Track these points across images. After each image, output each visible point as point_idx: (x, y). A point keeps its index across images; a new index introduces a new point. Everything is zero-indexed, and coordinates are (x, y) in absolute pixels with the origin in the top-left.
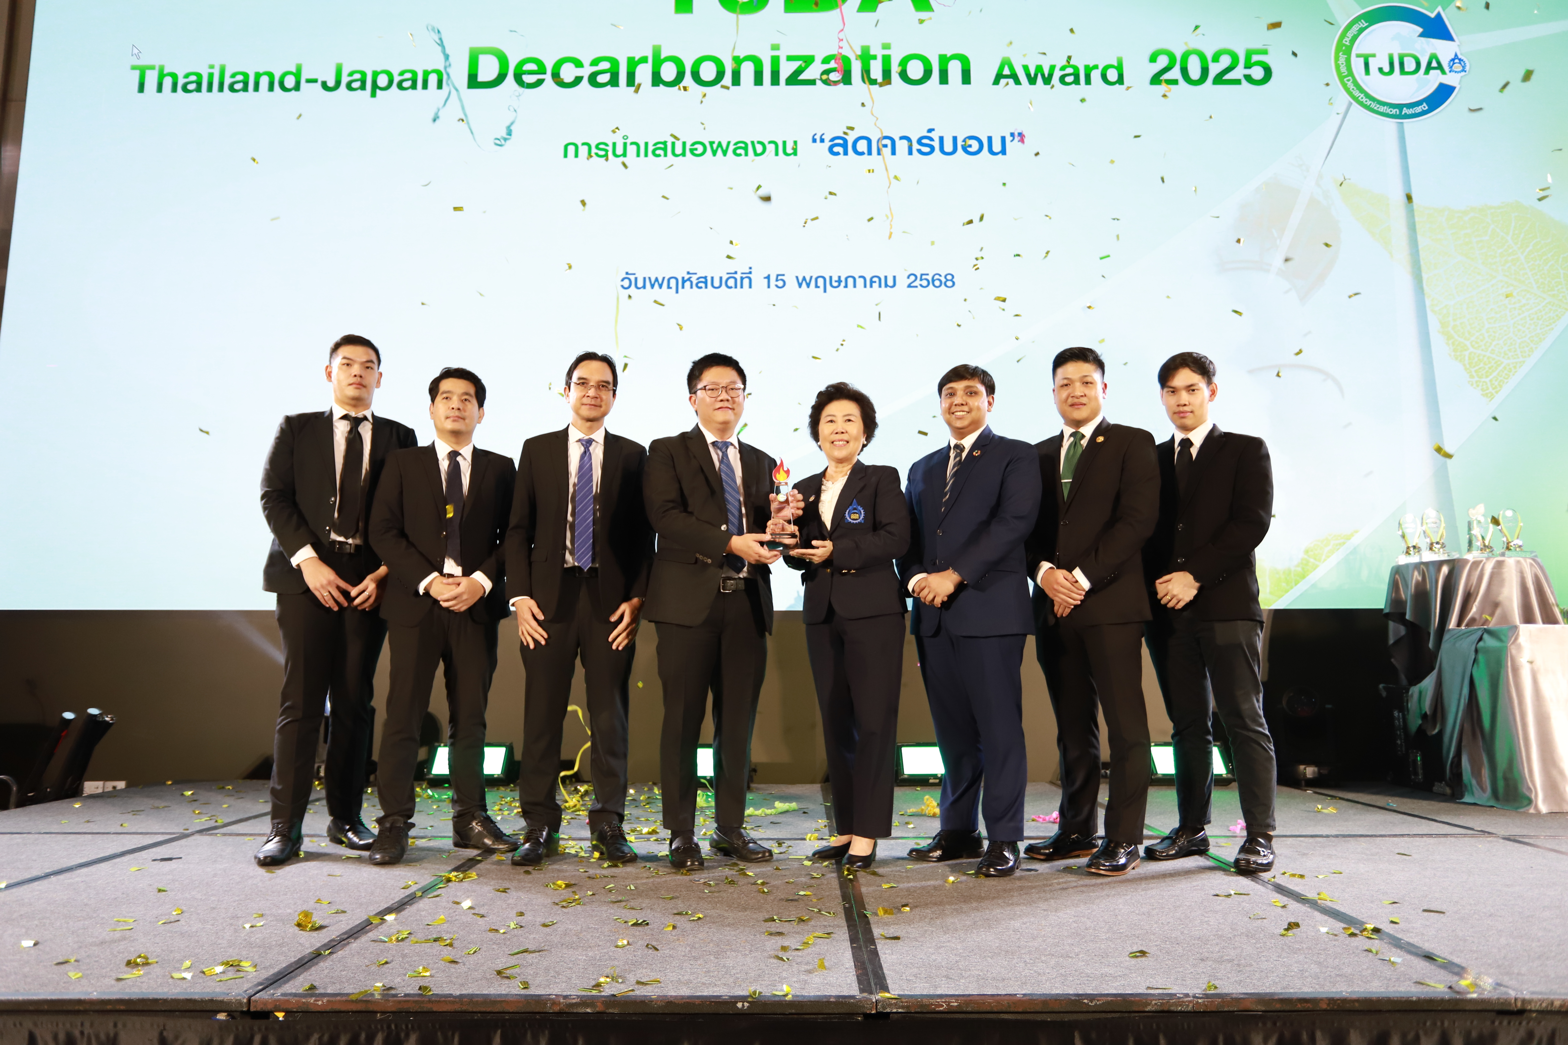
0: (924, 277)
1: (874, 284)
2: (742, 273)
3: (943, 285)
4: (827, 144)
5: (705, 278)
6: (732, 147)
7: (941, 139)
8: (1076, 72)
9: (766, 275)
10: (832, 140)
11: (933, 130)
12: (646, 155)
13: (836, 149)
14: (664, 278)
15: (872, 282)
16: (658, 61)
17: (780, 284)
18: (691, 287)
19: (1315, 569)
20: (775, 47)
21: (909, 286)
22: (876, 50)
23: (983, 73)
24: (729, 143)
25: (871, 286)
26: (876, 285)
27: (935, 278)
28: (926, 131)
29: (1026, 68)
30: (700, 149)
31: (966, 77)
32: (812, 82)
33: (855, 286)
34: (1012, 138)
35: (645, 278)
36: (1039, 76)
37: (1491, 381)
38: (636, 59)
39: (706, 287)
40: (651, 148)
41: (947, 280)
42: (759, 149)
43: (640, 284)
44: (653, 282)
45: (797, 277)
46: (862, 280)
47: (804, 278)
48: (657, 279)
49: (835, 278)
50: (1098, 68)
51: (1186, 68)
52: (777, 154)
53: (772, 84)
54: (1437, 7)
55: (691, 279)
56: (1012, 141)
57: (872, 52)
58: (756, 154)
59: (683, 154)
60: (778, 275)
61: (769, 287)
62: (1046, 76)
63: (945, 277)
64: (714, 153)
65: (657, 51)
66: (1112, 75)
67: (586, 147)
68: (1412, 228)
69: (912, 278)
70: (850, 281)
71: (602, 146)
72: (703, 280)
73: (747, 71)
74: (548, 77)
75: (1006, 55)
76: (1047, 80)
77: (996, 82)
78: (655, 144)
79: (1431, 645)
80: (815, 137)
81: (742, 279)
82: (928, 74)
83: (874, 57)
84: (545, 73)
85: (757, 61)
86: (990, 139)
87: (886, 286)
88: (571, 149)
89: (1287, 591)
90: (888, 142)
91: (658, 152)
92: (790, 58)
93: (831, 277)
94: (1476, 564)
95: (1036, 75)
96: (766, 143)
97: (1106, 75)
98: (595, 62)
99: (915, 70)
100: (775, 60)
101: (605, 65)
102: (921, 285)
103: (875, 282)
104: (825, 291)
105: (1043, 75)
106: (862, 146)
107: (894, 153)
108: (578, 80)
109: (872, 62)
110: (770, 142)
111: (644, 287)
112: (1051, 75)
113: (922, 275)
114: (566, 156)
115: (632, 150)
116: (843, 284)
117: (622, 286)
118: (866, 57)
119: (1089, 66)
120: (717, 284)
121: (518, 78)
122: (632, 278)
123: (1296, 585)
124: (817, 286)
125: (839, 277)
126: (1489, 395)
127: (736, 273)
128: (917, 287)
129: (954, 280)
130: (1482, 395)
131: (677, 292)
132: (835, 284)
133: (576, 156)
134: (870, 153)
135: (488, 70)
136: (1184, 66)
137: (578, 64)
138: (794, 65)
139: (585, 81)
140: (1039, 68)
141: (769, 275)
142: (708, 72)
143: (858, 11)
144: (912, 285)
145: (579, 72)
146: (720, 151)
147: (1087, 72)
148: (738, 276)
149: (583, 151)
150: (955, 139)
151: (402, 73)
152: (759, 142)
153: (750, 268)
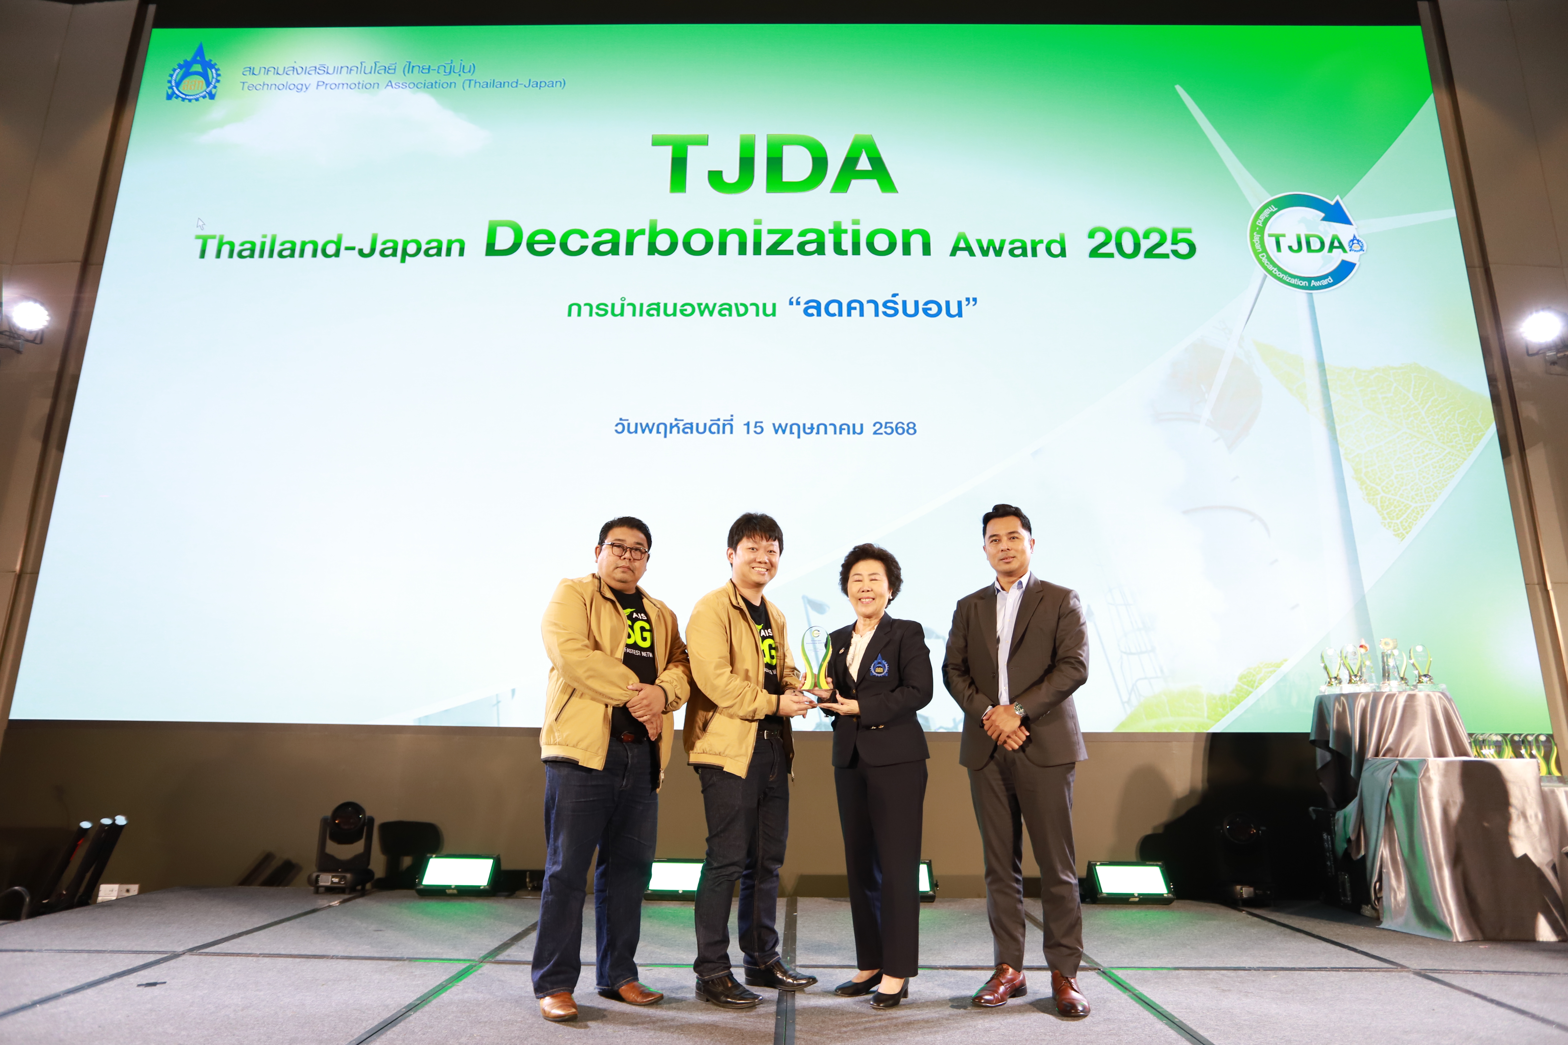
0: (888, 425)
1: (843, 431)
2: (724, 420)
3: (906, 432)
4: (803, 306)
5: (691, 424)
6: (717, 309)
7: (904, 303)
8: (1024, 246)
9: (746, 422)
10: (807, 303)
11: (897, 295)
12: (641, 315)
13: (810, 311)
14: (654, 424)
15: (841, 429)
16: (654, 233)
17: (759, 430)
18: (678, 432)
19: (1248, 695)
20: (758, 222)
21: (875, 433)
22: (847, 225)
23: (941, 245)
24: (715, 305)
25: (841, 433)
26: (845, 432)
27: (898, 426)
28: (891, 296)
29: (979, 242)
30: (689, 310)
31: (926, 249)
32: (790, 252)
33: (826, 433)
34: (967, 303)
35: (636, 424)
36: (991, 248)
37: (1401, 522)
38: (635, 232)
39: (692, 432)
40: (645, 309)
41: (910, 428)
42: (742, 310)
43: (632, 429)
44: (644, 428)
45: (774, 424)
46: (832, 427)
47: (780, 425)
48: (647, 425)
49: (808, 425)
50: (1043, 243)
51: (1121, 244)
52: (757, 315)
53: (754, 254)
54: (1336, 196)
55: (678, 425)
56: (967, 305)
57: (843, 227)
58: (739, 315)
59: (674, 314)
60: (756, 423)
61: (748, 433)
62: (997, 249)
63: (908, 425)
64: (702, 313)
65: (653, 225)
66: (1056, 249)
67: (588, 308)
68: (1325, 385)
69: (878, 426)
70: (822, 428)
71: (602, 307)
72: (689, 426)
73: (733, 242)
74: (557, 246)
75: (962, 230)
76: (998, 252)
77: (953, 254)
78: (649, 305)
79: (1352, 773)
80: (792, 300)
81: (724, 425)
82: (892, 247)
83: (846, 231)
84: (555, 243)
85: (741, 234)
86: (948, 303)
87: (854, 433)
88: (575, 309)
89: (1223, 716)
90: (856, 305)
91: (651, 312)
92: (770, 232)
93: (804, 425)
94: (1390, 697)
95: (988, 248)
96: (748, 305)
97: (1050, 248)
98: (598, 234)
99: (881, 243)
100: (758, 234)
101: (607, 237)
102: (886, 432)
103: (844, 429)
104: (799, 437)
105: (994, 248)
106: (834, 308)
107: (862, 314)
108: (583, 249)
109: (844, 236)
110: (751, 304)
111: (636, 432)
112: (1001, 249)
113: (886, 423)
114: (569, 315)
115: (628, 310)
116: (815, 431)
117: (616, 431)
118: (838, 231)
119: (1035, 240)
120: (701, 429)
121: (531, 247)
122: (625, 423)
123: (1231, 710)
124: (791, 433)
125: (812, 425)
126: (1401, 535)
127: (719, 420)
128: (882, 434)
129: (915, 428)
130: (1394, 535)
131: (665, 437)
132: (808, 431)
133: (579, 314)
134: (840, 314)
135: (504, 240)
136: (1118, 242)
137: (584, 235)
138: (775, 238)
139: (589, 249)
140: (991, 242)
141: (749, 422)
142: (698, 243)
143: (831, 192)
144: (877, 432)
145: (584, 242)
146: (706, 311)
147: (1034, 246)
148: (721, 423)
149: (585, 310)
150: (916, 303)
151: (428, 243)
152: (741, 304)
153: (732, 416)
